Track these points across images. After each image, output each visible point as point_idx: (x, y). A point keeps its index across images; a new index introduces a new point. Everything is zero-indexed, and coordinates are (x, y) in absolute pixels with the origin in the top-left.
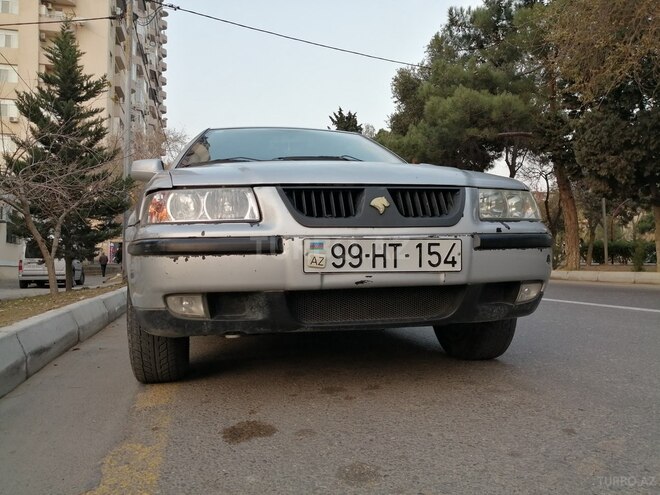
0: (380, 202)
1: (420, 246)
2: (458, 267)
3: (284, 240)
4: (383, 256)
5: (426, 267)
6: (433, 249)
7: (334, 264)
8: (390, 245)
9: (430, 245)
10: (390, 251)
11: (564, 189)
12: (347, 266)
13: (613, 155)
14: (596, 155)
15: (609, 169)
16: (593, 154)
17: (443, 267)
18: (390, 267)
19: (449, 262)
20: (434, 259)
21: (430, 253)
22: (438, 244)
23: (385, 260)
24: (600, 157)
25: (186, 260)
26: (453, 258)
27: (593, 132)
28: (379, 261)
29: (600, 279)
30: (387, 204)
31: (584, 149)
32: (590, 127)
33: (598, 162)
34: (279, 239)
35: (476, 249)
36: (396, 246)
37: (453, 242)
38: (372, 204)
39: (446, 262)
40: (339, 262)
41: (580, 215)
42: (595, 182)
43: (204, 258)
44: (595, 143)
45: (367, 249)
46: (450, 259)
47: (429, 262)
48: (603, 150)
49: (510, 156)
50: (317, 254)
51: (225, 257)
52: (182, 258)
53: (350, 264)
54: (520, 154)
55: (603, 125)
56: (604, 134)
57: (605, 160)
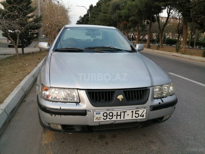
0: (120, 97)
1: (133, 112)
2: (144, 117)
3: (87, 112)
4: (120, 115)
5: (134, 118)
6: (137, 112)
7: (103, 119)
8: (123, 112)
9: (136, 111)
10: (123, 114)
11: (185, 24)
12: (108, 119)
13: (204, 15)
14: (198, 15)
15: (201, 20)
16: (197, 14)
17: (140, 118)
18: (122, 118)
19: (142, 116)
20: (137, 115)
21: (136, 114)
22: (139, 111)
23: (121, 117)
24: (199, 16)
25: (55, 116)
26: (143, 115)
27: (198, 7)
28: (119, 117)
29: (191, 58)
30: (123, 98)
31: (194, 12)
32: (198, 4)
33: (198, 17)
34: (86, 111)
35: (151, 111)
36: (124, 112)
37: (143, 110)
38: (118, 98)
39: (141, 116)
40: (105, 118)
41: (189, 28)
42: (195, 24)
43: (61, 116)
44: (198, 11)
45: (115, 113)
46: (142, 115)
47: (135, 116)
48: (201, 13)
49: (169, 10)
50: (98, 116)
51: (68, 116)
52: (53, 115)
53: (109, 118)
54: (172, 9)
55: (203, 4)
56: (202, 8)
57: (200, 17)
